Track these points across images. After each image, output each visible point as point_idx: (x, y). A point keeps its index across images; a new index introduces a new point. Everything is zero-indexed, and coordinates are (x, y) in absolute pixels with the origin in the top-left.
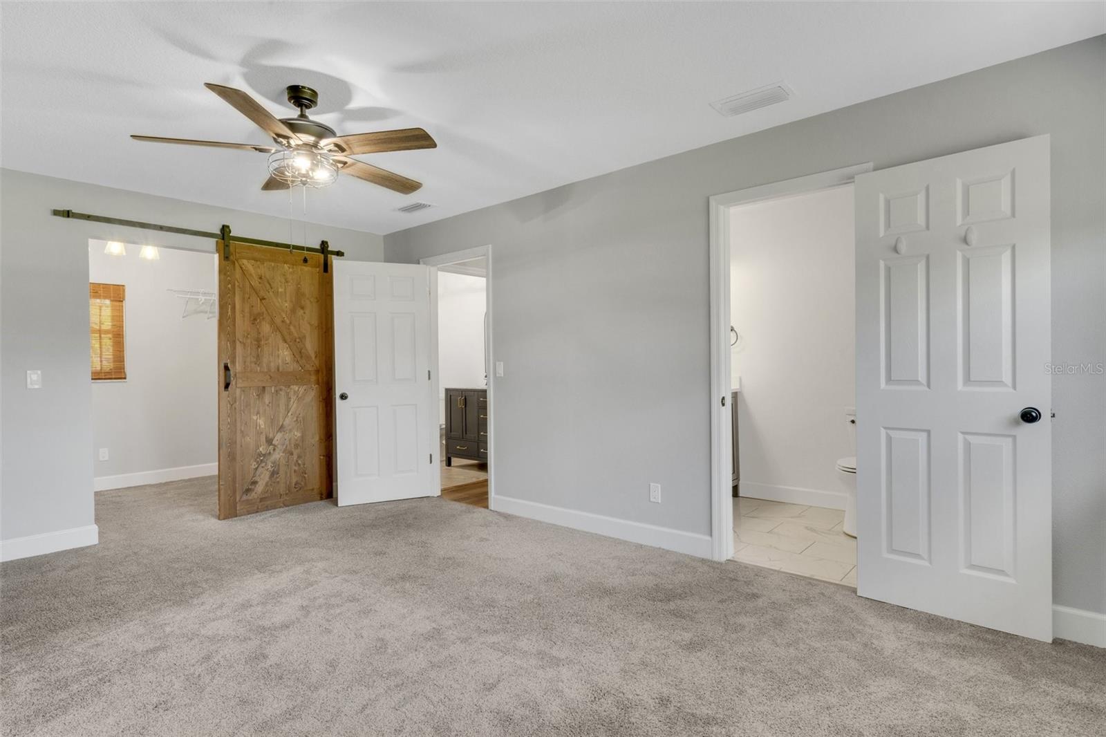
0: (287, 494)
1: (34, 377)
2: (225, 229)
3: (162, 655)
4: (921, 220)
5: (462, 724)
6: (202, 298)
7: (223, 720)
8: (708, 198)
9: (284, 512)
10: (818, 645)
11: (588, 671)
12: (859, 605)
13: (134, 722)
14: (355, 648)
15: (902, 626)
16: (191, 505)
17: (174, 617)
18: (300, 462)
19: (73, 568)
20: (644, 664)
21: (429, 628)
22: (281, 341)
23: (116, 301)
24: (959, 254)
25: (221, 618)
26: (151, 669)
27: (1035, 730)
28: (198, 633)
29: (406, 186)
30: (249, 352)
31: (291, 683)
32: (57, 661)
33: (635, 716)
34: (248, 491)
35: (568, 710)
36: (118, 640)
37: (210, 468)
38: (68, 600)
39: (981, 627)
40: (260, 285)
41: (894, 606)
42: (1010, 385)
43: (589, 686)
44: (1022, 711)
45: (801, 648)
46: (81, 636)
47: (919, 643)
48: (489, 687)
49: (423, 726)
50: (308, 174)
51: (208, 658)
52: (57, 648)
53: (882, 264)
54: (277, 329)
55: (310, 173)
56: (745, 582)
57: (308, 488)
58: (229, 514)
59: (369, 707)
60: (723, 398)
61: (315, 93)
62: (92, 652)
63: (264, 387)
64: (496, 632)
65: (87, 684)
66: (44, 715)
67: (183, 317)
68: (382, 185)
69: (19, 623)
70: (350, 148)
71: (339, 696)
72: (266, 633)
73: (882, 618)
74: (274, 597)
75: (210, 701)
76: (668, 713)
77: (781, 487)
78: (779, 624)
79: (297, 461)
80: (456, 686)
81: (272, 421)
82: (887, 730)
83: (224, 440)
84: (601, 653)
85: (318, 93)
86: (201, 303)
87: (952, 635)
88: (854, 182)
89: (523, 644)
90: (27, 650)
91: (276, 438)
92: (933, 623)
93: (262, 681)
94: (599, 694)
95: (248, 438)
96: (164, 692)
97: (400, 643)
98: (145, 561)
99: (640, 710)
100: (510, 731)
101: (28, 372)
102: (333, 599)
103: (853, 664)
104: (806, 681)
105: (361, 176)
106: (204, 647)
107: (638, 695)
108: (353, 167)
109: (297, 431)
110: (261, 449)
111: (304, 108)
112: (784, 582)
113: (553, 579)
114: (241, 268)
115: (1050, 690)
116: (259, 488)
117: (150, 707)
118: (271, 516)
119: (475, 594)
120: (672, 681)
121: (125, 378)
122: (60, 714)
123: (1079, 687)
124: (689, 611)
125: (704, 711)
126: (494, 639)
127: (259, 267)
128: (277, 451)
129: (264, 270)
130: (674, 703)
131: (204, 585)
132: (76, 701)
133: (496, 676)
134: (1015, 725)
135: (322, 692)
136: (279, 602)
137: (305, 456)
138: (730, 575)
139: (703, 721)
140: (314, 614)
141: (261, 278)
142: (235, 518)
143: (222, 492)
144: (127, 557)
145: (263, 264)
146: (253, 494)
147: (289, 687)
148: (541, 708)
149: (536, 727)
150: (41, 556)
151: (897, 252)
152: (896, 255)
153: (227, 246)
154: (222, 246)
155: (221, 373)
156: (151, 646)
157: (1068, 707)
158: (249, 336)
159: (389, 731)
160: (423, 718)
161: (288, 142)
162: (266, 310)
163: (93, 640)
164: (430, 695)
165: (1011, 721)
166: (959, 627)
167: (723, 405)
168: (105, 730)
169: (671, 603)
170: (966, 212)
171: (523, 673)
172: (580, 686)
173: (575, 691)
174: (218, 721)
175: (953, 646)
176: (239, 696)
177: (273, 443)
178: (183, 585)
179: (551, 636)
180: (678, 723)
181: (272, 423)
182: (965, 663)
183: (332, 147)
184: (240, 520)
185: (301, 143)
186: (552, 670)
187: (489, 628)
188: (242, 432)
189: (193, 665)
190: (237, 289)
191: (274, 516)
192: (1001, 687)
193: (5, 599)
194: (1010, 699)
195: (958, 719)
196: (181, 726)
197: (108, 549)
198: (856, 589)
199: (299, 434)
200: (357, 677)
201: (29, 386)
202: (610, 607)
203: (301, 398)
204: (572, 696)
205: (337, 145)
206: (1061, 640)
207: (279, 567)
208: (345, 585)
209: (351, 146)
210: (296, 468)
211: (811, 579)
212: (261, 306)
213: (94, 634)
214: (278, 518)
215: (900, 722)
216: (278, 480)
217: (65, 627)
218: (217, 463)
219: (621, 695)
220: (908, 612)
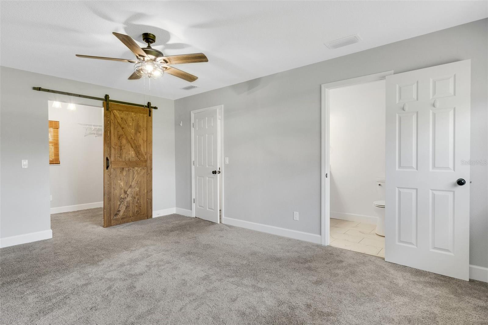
0: (133, 216)
1: (25, 163)
2: (107, 96)
3: (89, 287)
4: (415, 96)
5: (224, 316)
6: (93, 128)
7: (121, 315)
8: (321, 85)
9: (131, 224)
10: (370, 282)
11: (275, 293)
12: (386, 265)
13: (83, 315)
14: (173, 284)
15: (405, 274)
16: (90, 221)
17: (92, 270)
18: (138, 202)
19: (43, 249)
20: (298, 290)
21: (204, 275)
22: (131, 147)
23: (56, 128)
24: (431, 112)
25: (112, 271)
26: (86, 293)
27: (465, 318)
28: (104, 277)
29: (191, 78)
30: (117, 152)
31: (148, 299)
32: (44, 289)
33: (297, 312)
34: (116, 215)
35: (268, 310)
36: (69, 280)
37: (100, 204)
38: (44, 263)
39: (438, 274)
40: (122, 122)
41: (401, 265)
42: (452, 169)
43: (276, 299)
44: (459, 310)
45: (364, 283)
46: (53, 278)
47: (413, 281)
48: (233, 300)
49: (208, 317)
50: (151, 73)
51: (110, 288)
52: (43, 284)
53: (397, 115)
54: (128, 142)
55: (152, 72)
56: (336, 255)
57: (142, 214)
58: (108, 225)
59: (183, 309)
60: (327, 174)
61: (154, 36)
62: (59, 285)
63: (123, 168)
64: (233, 277)
65: (59, 299)
66: (44, 312)
67: (85, 136)
68: (181, 78)
69: (24, 273)
70: (170, 61)
71: (170, 304)
72: (133, 277)
73: (396, 270)
74: (134, 261)
75: (114, 306)
76: (311, 311)
77: (347, 214)
78: (353, 273)
79: (137, 201)
80: (219, 299)
81: (127, 183)
82: (404, 318)
83: (106, 192)
84: (279, 286)
85: (156, 36)
86: (93, 130)
87: (426, 278)
88: (385, 79)
89: (245, 282)
90: (30, 284)
91: (128, 191)
92: (418, 273)
93: (135, 298)
94: (281, 303)
95: (116, 191)
96: (93, 302)
97: (192, 281)
98: (74, 246)
99: (299, 309)
100: (245, 319)
101: (22, 160)
102: (160, 262)
103: (387, 290)
104: (367, 297)
105: (173, 74)
106: (107, 283)
107: (297, 304)
108: (170, 70)
109: (137, 188)
110: (122, 196)
111: (150, 43)
112: (353, 255)
113: (254, 254)
114: (114, 114)
115: (470, 301)
116: (121, 213)
117: (89, 309)
118: (126, 226)
119: (221, 260)
120: (311, 297)
121: (59, 164)
122: (50, 312)
123: (482, 299)
124: (314, 268)
125: (326, 310)
126: (232, 280)
127: (121, 114)
128: (129, 197)
129: (123, 115)
130: (313, 307)
131: (102, 256)
132: (56, 307)
133: (236, 296)
134: (457, 316)
135: (162, 302)
136: (136, 263)
137: (140, 199)
138: (329, 252)
139: (326, 314)
140: (153, 269)
141: (122, 119)
142: (111, 227)
143: (105, 215)
144: (66, 244)
145: (123, 112)
146: (118, 216)
147: (147, 300)
148: (257, 309)
149: (256, 317)
150: (28, 243)
151: (404, 110)
152: (403, 111)
153: (108, 104)
154: (105, 104)
155: (105, 161)
156: (84, 283)
157: (478, 308)
158: (117, 145)
159: (193, 319)
160: (207, 313)
161: (144, 59)
162: (124, 133)
163: (58, 280)
164: (209, 304)
165: (455, 314)
166: (430, 274)
167: (327, 177)
168: (71, 319)
169: (306, 264)
170: (434, 93)
171: (247, 294)
172: (272, 300)
173: (270, 302)
174: (119, 315)
175: (428, 282)
176: (126, 304)
177: (127, 193)
178: (93, 256)
179: (256, 278)
180: (316, 315)
181: (126, 184)
182: (433, 289)
183: (163, 61)
184: (113, 228)
185: (149, 59)
186: (259, 293)
187: (229, 275)
188: (114, 188)
189: (104, 291)
190: (112, 123)
191: (128, 226)
192: (449, 300)
193: (16, 262)
194: (454, 304)
195: (433, 313)
196: (104, 317)
197: (57, 240)
198: (384, 258)
199: (138, 189)
200: (176, 296)
201: (23, 167)
202: (280, 266)
203: (139, 173)
204: (269, 304)
205: (164, 60)
206: (473, 280)
207: (134, 249)
208: (164, 256)
209: (170, 60)
210: (137, 205)
211: (364, 254)
212: (122, 131)
213: (58, 277)
214: (130, 227)
215: (409, 315)
216: (129, 210)
217: (45, 274)
218: (103, 202)
219: (290, 303)
220: (407, 268)
